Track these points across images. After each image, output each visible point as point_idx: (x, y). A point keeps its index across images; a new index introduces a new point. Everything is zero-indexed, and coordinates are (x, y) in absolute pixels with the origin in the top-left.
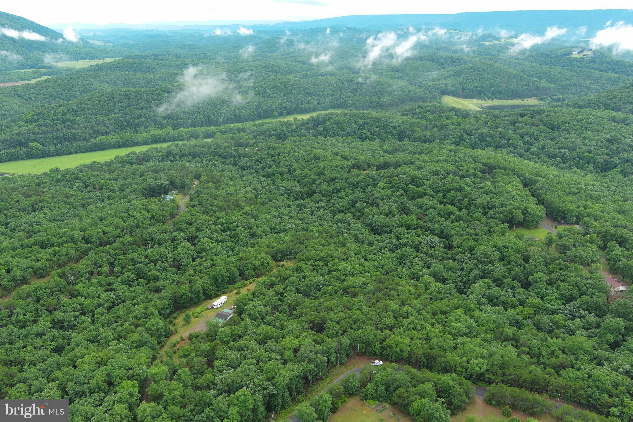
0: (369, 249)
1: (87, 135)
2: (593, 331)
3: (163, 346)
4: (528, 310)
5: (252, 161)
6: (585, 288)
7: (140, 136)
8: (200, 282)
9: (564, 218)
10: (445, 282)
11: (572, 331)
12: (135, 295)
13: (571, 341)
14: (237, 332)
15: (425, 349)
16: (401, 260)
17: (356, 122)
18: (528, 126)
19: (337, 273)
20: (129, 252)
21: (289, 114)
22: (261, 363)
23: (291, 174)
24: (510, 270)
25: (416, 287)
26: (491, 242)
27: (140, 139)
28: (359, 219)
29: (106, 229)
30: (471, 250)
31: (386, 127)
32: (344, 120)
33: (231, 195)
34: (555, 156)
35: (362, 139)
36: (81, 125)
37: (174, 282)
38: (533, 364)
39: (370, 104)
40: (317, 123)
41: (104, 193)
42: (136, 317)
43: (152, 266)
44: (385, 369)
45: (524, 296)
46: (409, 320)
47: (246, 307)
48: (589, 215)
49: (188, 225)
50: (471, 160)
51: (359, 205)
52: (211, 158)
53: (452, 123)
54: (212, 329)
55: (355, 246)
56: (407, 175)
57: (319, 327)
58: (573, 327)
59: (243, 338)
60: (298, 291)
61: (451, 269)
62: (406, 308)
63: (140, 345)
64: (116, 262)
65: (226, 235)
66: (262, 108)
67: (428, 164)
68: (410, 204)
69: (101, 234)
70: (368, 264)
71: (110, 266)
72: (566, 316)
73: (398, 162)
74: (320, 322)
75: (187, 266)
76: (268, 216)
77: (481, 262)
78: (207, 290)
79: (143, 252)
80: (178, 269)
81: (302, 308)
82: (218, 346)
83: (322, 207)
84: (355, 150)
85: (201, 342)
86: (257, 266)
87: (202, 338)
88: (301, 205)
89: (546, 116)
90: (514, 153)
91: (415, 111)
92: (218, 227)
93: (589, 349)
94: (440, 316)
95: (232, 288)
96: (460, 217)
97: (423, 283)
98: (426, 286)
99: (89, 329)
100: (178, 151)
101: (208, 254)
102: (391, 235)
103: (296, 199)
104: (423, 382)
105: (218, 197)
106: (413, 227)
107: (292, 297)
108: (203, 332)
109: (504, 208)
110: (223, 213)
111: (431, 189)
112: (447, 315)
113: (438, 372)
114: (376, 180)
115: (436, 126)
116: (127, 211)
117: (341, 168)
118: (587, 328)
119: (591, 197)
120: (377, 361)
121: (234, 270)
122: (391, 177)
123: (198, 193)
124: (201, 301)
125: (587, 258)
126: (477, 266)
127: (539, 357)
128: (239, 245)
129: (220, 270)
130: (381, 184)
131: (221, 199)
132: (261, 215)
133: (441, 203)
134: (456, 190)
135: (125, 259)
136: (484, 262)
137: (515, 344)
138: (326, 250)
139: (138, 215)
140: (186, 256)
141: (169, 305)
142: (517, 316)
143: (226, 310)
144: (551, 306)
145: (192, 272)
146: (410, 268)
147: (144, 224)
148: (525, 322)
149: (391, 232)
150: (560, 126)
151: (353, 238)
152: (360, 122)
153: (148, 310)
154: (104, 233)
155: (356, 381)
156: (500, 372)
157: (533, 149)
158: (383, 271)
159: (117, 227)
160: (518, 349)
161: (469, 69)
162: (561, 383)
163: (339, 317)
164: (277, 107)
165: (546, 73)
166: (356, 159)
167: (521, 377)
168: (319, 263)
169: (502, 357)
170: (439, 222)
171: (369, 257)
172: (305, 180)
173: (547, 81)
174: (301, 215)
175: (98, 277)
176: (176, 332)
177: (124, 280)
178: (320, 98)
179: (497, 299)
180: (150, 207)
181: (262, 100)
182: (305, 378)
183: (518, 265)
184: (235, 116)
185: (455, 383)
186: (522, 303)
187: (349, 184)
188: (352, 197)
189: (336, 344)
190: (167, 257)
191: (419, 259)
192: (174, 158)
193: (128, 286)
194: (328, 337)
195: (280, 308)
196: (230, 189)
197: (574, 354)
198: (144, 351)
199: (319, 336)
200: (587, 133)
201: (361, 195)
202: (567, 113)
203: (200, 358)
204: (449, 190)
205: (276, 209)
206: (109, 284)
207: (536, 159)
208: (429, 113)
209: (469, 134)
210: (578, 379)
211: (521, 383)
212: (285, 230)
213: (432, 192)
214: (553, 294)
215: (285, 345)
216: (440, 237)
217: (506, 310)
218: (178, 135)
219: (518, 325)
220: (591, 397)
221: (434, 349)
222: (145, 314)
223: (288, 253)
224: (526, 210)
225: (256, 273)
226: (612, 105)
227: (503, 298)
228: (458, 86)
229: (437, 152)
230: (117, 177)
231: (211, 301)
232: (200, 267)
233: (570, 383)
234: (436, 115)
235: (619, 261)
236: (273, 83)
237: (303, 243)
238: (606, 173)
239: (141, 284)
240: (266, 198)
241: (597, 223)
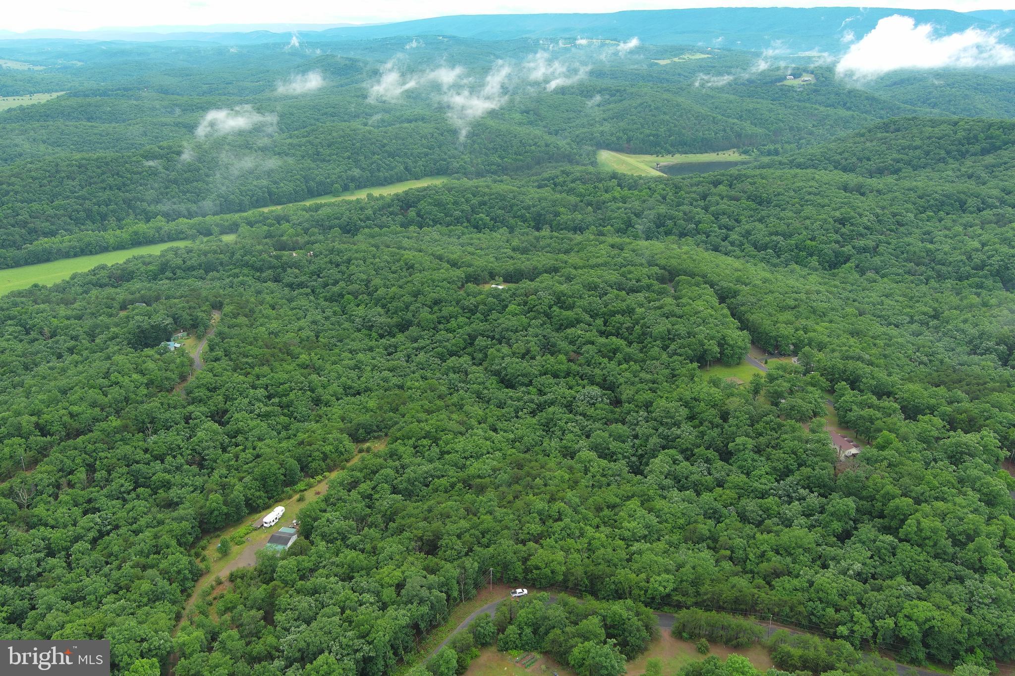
0: (498, 412)
1: (18, 237)
2: (815, 517)
3: (189, 596)
4: (729, 494)
5: (305, 274)
6: (805, 456)
7: (110, 236)
8: (239, 487)
9: (777, 347)
10: (612, 457)
11: (788, 520)
12: (135, 515)
13: (787, 536)
14: (306, 565)
15: (588, 566)
16: (548, 427)
17: (467, 201)
18: (725, 201)
19: (453, 456)
20: (117, 445)
21: (359, 187)
22: (348, 612)
23: (369, 294)
24: (703, 434)
25: (571, 469)
26: (675, 393)
27: (112, 241)
28: (481, 364)
29: (75, 409)
30: (648, 405)
31: (515, 208)
32: (448, 198)
33: (276, 335)
34: (765, 247)
35: (478, 228)
36: (5, 221)
37: (195, 490)
38: (736, 574)
39: (488, 168)
40: (406, 203)
41: (61, 342)
42: (141, 552)
43: (158, 466)
44: (530, 602)
45: (723, 473)
46: (562, 524)
47: (316, 524)
48: (810, 342)
49: (211, 391)
50: (644, 261)
51: (480, 341)
52: (237, 271)
53: (614, 199)
54: (267, 563)
55: (477, 410)
56: (550, 291)
57: (431, 547)
58: (789, 514)
59: (316, 574)
60: (395, 490)
61: (620, 438)
62: (559, 505)
63: (155, 598)
64: (98, 462)
65: (273, 404)
66: (313, 180)
67: (580, 271)
68: (556, 338)
69: (66, 419)
70: (497, 437)
71: (87, 470)
72: (780, 498)
73: (535, 268)
74: (431, 538)
75: (215, 462)
76: (338, 367)
77: (662, 424)
78: (251, 499)
79: (141, 443)
80: (201, 466)
81: (403, 518)
83: (422, 348)
84: (470, 249)
85: (250, 585)
86: (328, 453)
87: (251, 579)
88: (390, 346)
89: (751, 184)
90: (706, 243)
91: (557, 180)
92: (261, 392)
93: (810, 546)
94: (606, 512)
95: (291, 492)
96: (629, 357)
97: (581, 462)
98: (586, 466)
99: (64, 579)
100: (179, 261)
101: (247, 439)
102: (531, 388)
103: (382, 336)
104: (586, 617)
105: (256, 339)
106: (563, 374)
107: (387, 500)
108: (251, 569)
109: (692, 339)
110: (266, 369)
111: (587, 312)
112: (617, 510)
113: (607, 599)
114: (504, 300)
115: (590, 204)
116: (107, 375)
117: (449, 283)
118: (807, 514)
119: (814, 312)
120: (519, 590)
121: (293, 463)
122: (526, 295)
123: (220, 334)
124: (243, 517)
125: (808, 410)
126: (657, 430)
127: (745, 562)
128: (295, 418)
129: (270, 466)
130: (512, 307)
131: (260, 343)
132: (328, 366)
133: (602, 333)
134: (623, 313)
135: (112, 458)
136: (667, 423)
137: (712, 545)
138: (433, 420)
139: (125, 381)
140: (212, 444)
141: (192, 528)
142: (715, 504)
143: (283, 529)
144: (760, 486)
145: (224, 471)
146: (561, 439)
147: (136, 395)
148: (725, 511)
149: (530, 383)
150: (770, 199)
151: (474, 396)
152: (474, 201)
153: (161, 541)
154: (72, 415)
155: (491, 624)
156: (691, 590)
157: (734, 236)
158: (522, 447)
159: (93, 405)
160: (717, 552)
161: (636, 108)
162: (773, 598)
163: (461, 528)
164: (340, 177)
165: (749, 111)
166: (470, 266)
167: (720, 595)
168: (425, 442)
169: (694, 568)
170: (600, 364)
171: (499, 425)
172: (394, 304)
173: (752, 123)
174: (391, 363)
175: (70, 491)
176: (208, 571)
177: (114, 493)
178: (407, 160)
179: (686, 479)
180: (144, 366)
181: (313, 165)
182: (416, 626)
183: (714, 426)
184: (270, 194)
185: (630, 613)
186: (720, 484)
187: (463, 308)
188: (468, 329)
189: (458, 571)
190: (180, 449)
191: (573, 424)
192: (175, 274)
193: (120, 501)
194: (445, 560)
195: (370, 520)
196: (274, 325)
197: (790, 554)
198: (162, 609)
199: (432, 560)
200: (809, 210)
201: (482, 326)
202: (780, 177)
203: (253, 612)
204: (613, 314)
205: (350, 355)
206: (89, 501)
207: (738, 253)
208: (578, 182)
209: (640, 216)
210: (796, 590)
211: (721, 604)
212: (368, 390)
213: (587, 318)
214: (762, 467)
215: (382, 579)
216: (602, 387)
217: (698, 494)
218: (176, 230)
219: (715, 516)
220: (813, 614)
221: (600, 564)
222: (157, 546)
223: (375, 428)
224: (724, 339)
225: (328, 465)
226: (843, 162)
227: (694, 477)
228: (621, 135)
229: (593, 249)
230: (80, 313)
231: (258, 515)
232: (237, 461)
233: (786, 598)
234: (590, 186)
235: (851, 410)
236: (330, 137)
237: (397, 410)
238: (836, 270)
239: (141, 496)
240: (333, 337)
241: (821, 355)
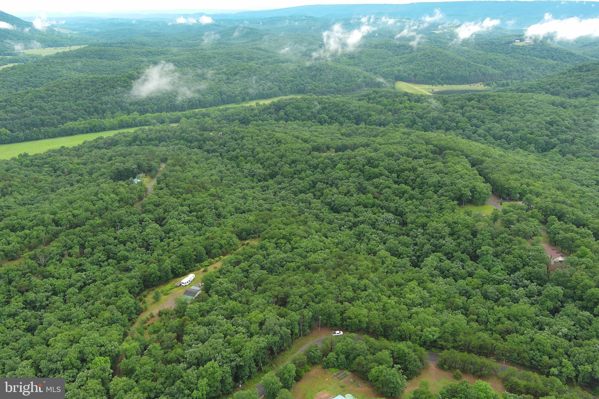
0: (329, 226)
1: (55, 120)
2: (535, 298)
3: (133, 323)
4: (476, 281)
5: (216, 145)
6: (528, 259)
7: (107, 122)
9: (508, 195)
10: (400, 256)
11: (516, 299)
12: (106, 275)
13: (515, 308)
14: (205, 308)
15: (382, 319)
16: (359, 237)
17: (315, 107)
18: (475, 109)
19: (299, 250)
20: (98, 234)
21: (251, 99)
22: (228, 337)
23: (254, 157)
24: (459, 244)
25: (373, 261)
26: (442, 218)
27: (108, 125)
28: (319, 199)
29: (76, 212)
30: (424, 226)
31: (344, 112)
32: (304, 105)
33: (197, 178)
34: (500, 138)
35: (321, 123)
36: (49, 112)
37: (143, 262)
38: (481, 330)
39: (328, 90)
40: (278, 107)
41: (73, 177)
42: (107, 296)
43: (121, 247)
44: (345, 339)
45: (472, 268)
46: (367, 293)
47: (213, 284)
48: (531, 192)
49: (156, 206)
50: (423, 142)
51: (319, 185)
52: (177, 142)
53: (405, 107)
54: (181, 305)
55: (316, 224)
56: (364, 157)
57: (283, 301)
58: (517, 295)
59: (210, 314)
60: (262, 268)
61: (405, 245)
62: (365, 282)
63: (112, 322)
64: (86, 243)
65: (192, 216)
66: (225, 94)
67: (383, 146)
68: (366, 184)
69: (70, 217)
70: (327, 241)
71: (80, 248)
72: (510, 285)
73: (355, 144)
74: (283, 297)
75: (156, 246)
76: (233, 197)
77: (433, 237)
78: (175, 269)
79: (112, 234)
80: (147, 249)
81: (267, 284)
82: (187, 322)
83: (284, 188)
84: (315, 134)
85: (170, 319)
86: (223, 244)
87: (171, 315)
88: (264, 186)
89: (492, 100)
90: (462, 135)
91: (370, 96)
92: (185, 208)
93: (531, 315)
94: (395, 288)
95: (199, 266)
96: (413, 196)
97: (380, 258)
98: (383, 261)
99: (61, 308)
100: (145, 136)
101: (175, 235)
102: (349, 213)
103: (260, 181)
104: (381, 350)
105: (185, 179)
106: (370, 206)
107: (257, 273)
108: (172, 309)
109: (454, 187)
110: (190, 195)
111: (386, 169)
112: (402, 287)
113: (395, 340)
114: (335, 161)
115: (390, 110)
116: (96, 194)
117: (302, 151)
118: (529, 296)
119: (533, 175)
120: (337, 332)
121: (201, 249)
122: (349, 159)
123: (165, 175)
124: (170, 279)
125: (530, 232)
126: (430, 241)
127: (486, 324)
128: (205, 225)
129: (187, 249)
130: (339, 166)
131: (187, 181)
132: (227, 196)
133: (396, 182)
134: (410, 170)
135: (95, 241)
136: (436, 237)
137: (464, 312)
138: (288, 228)
139: (106, 198)
140: (155, 236)
141: (139, 283)
142: (467, 287)
143: (194, 288)
144: (497, 277)
145: (161, 252)
146: (368, 244)
147: (113, 206)
148: (474, 292)
149: (349, 210)
150: (504, 109)
151: (314, 216)
152: (320, 107)
153: (119, 289)
154: (74, 216)
155: (318, 351)
156: (451, 338)
157: (480, 131)
158: (343, 248)
159: (87, 210)
160: (467, 317)
161: (420, 57)
162: (506, 347)
163: (302, 292)
164: (240, 93)
165: (491, 60)
166: (315, 142)
167: (470, 343)
168: (282, 241)
169: (453, 325)
170: (394, 200)
171: (329, 234)
172: (268, 162)
173: (492, 67)
174: (264, 196)
175: (69, 258)
176: (146, 309)
177: (95, 261)
178: (280, 84)
179: (448, 271)
180: (118, 190)
181: (225, 86)
182: (271, 349)
183: (467, 239)
184: (200, 101)
185: (410, 350)
186: (471, 275)
187: (310, 166)
188: (312, 178)
189: (299, 316)
190: (136, 238)
191: (376, 235)
192: (141, 143)
193: (98, 266)
194: (291, 310)
195: (246, 284)
196: (196, 172)
197: (518, 320)
198: (115, 329)
199: (283, 310)
200: (529, 116)
201: (321, 176)
202: (511, 97)
203: (170, 334)
204: (403, 171)
205: (240, 191)
206: (80, 265)
207: (483, 141)
208: (383, 98)
209: (421, 117)
210: (522, 343)
211: (471, 348)
212: (249, 211)
213: (387, 173)
214: (499, 265)
215: (251, 319)
216: (395, 214)
217: (456, 281)
218: (144, 120)
219: (467, 295)
220: (533, 359)
221: (390, 319)
222: (116, 292)
223: (252, 232)
224: (474, 188)
225: (223, 252)
226: (552, 90)
227: (454, 270)
228: (411, 72)
229: (391, 135)
230: (85, 161)
231: (179, 279)
232: (168, 247)
233: (515, 347)
234: (390, 100)
235: (558, 234)
236: (235, 70)
237: (267, 222)
238: (546, 153)
239: (111, 264)
240: (230, 180)
241: (538, 200)
